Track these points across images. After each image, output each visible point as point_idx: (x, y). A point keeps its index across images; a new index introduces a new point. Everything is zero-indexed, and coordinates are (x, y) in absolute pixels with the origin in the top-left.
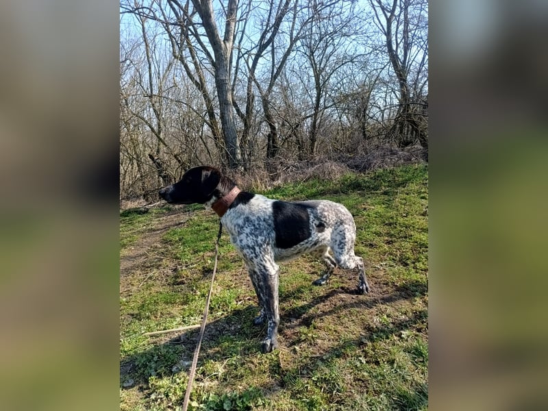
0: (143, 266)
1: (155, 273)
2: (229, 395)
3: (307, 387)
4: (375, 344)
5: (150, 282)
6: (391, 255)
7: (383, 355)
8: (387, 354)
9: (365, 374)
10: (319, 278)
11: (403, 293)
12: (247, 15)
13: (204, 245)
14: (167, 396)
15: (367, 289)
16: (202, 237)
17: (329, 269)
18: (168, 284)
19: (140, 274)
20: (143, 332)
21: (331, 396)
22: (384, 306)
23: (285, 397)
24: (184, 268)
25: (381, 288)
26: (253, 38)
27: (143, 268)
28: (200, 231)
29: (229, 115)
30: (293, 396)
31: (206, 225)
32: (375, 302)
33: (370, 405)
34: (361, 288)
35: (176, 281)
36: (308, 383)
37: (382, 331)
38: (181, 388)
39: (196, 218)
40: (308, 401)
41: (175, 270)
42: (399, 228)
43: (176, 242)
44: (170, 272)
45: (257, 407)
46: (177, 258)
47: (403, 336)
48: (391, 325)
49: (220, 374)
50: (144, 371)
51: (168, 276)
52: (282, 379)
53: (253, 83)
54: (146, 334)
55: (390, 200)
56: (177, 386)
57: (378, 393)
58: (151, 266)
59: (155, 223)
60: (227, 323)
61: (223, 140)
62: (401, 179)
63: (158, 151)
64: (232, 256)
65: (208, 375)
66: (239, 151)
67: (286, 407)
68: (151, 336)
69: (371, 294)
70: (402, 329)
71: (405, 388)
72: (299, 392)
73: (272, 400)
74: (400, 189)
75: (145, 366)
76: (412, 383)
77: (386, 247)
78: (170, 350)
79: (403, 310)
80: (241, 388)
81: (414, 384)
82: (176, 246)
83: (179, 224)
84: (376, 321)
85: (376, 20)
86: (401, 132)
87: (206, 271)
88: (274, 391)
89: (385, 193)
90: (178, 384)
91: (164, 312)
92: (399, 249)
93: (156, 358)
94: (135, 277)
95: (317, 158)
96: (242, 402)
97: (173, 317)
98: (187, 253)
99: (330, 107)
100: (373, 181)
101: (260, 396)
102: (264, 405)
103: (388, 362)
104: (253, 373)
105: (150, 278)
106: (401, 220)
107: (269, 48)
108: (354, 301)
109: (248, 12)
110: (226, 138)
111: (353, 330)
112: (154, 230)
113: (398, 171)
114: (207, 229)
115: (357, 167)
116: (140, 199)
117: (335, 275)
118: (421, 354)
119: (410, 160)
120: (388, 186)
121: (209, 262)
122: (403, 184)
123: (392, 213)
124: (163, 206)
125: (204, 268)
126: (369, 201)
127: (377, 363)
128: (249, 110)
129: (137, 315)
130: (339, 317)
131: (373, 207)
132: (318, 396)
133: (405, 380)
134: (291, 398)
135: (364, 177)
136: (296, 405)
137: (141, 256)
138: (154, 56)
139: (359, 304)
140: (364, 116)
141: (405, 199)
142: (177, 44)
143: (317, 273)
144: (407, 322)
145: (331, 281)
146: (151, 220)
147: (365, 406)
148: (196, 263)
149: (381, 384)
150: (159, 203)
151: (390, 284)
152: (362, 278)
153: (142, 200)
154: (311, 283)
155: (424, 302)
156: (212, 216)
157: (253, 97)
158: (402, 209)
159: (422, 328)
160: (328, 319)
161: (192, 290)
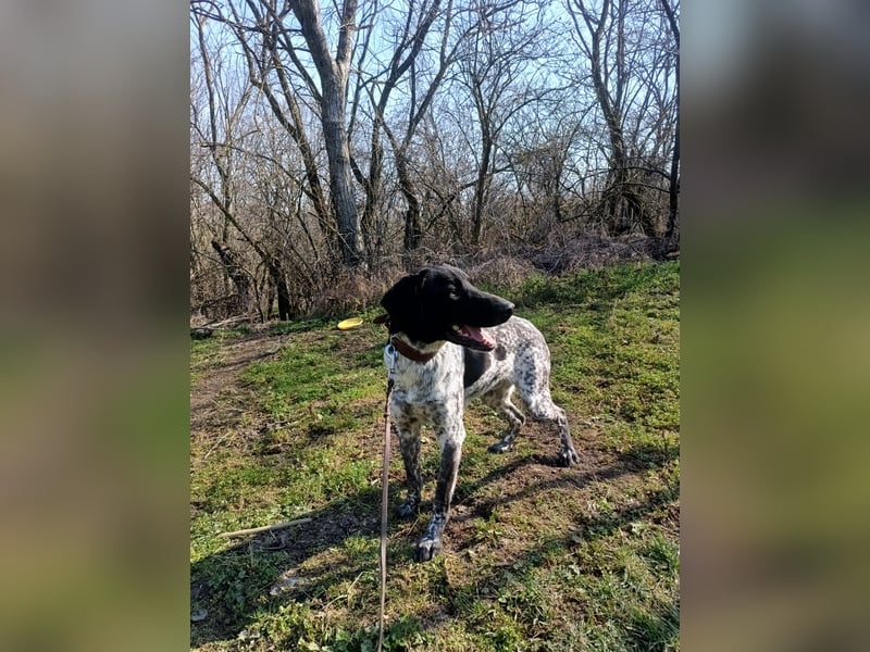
0: (209, 424)
1: (230, 435)
2: (367, 630)
3: (492, 613)
4: (592, 544)
5: (223, 450)
6: (607, 404)
7: (606, 560)
8: (611, 560)
9: (581, 590)
10: (498, 441)
11: (630, 464)
12: (372, 20)
13: (309, 390)
14: (266, 634)
15: (574, 458)
16: (305, 377)
17: (512, 425)
18: (254, 454)
19: (205, 438)
20: (218, 531)
21: (530, 627)
22: (603, 485)
23: (456, 629)
24: (278, 427)
25: (596, 456)
26: (381, 57)
27: (209, 428)
28: (300, 367)
29: (344, 181)
30: (470, 628)
31: (311, 357)
32: (588, 477)
33: (591, 639)
34: (565, 456)
35: (267, 448)
36: (493, 608)
37: (603, 523)
38: (287, 622)
39: (292, 346)
40: (495, 635)
41: (264, 431)
42: (617, 362)
43: (263, 384)
44: (255, 433)
45: (414, 647)
46: (265, 411)
47: (633, 530)
48: (615, 514)
49: (350, 597)
50: (223, 596)
51: (251, 440)
52: (451, 601)
53: (381, 129)
54: (223, 535)
55: (601, 319)
56: (281, 618)
57: (601, 620)
58: (222, 424)
59: (224, 354)
60: (356, 515)
61: (333, 221)
62: (616, 285)
63: (225, 236)
64: (356, 407)
65: (331, 600)
66: (360, 238)
67: (460, 646)
68: (232, 538)
69: (580, 465)
70: (631, 520)
71: (643, 611)
72: (478, 622)
73: (437, 635)
74: (617, 301)
75: (225, 587)
76: (653, 603)
77: (599, 391)
78: (265, 561)
79: (632, 491)
80: (387, 617)
81: (655, 605)
82: (261, 391)
83: (266, 355)
84: (591, 508)
85: (576, 35)
86: (612, 212)
87: (315, 432)
88: (439, 621)
89: (593, 308)
90: (283, 615)
91: (250, 498)
92: (619, 395)
93: (242, 574)
94: (197, 442)
95: (485, 251)
96: (390, 640)
97: (266, 506)
98: (282, 402)
99: (504, 169)
100: (573, 288)
101: (418, 630)
102: (425, 643)
103: (614, 571)
104: (404, 594)
105: (223, 443)
106: (620, 349)
107: (407, 74)
108: (555, 476)
109: (374, 15)
110: (338, 216)
111: (557, 523)
112: (224, 366)
113: (610, 272)
114: (312, 364)
115: (547, 266)
116: (196, 314)
117: (522, 436)
118: (663, 558)
119: (629, 256)
120: (597, 297)
121: (320, 417)
122: (620, 293)
123: (607, 339)
124: (236, 326)
125: (311, 426)
126: (569, 319)
127: (598, 573)
128: (375, 173)
129: (205, 503)
130: (534, 503)
131: (575, 330)
132: (509, 627)
133: (642, 599)
134: (466, 631)
135: (560, 282)
136: (476, 642)
137: (205, 407)
138: (218, 80)
139: (565, 481)
140: (557, 186)
141: (624, 317)
142: (258, 61)
143: (493, 434)
144: (637, 508)
145: (517, 446)
146: (217, 349)
147: (584, 641)
148: (298, 419)
149: (606, 606)
150: (229, 320)
151: (609, 450)
152: (564, 441)
153: (200, 316)
154: (485, 450)
155: (662, 477)
156: (319, 342)
157: (382, 151)
158: (621, 332)
159: (662, 518)
160: (517, 505)
161: (295, 462)
